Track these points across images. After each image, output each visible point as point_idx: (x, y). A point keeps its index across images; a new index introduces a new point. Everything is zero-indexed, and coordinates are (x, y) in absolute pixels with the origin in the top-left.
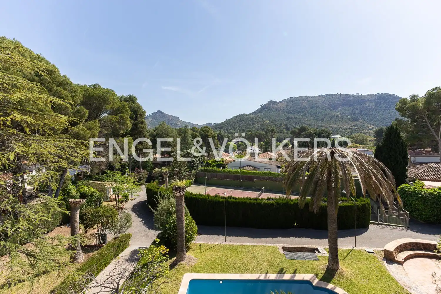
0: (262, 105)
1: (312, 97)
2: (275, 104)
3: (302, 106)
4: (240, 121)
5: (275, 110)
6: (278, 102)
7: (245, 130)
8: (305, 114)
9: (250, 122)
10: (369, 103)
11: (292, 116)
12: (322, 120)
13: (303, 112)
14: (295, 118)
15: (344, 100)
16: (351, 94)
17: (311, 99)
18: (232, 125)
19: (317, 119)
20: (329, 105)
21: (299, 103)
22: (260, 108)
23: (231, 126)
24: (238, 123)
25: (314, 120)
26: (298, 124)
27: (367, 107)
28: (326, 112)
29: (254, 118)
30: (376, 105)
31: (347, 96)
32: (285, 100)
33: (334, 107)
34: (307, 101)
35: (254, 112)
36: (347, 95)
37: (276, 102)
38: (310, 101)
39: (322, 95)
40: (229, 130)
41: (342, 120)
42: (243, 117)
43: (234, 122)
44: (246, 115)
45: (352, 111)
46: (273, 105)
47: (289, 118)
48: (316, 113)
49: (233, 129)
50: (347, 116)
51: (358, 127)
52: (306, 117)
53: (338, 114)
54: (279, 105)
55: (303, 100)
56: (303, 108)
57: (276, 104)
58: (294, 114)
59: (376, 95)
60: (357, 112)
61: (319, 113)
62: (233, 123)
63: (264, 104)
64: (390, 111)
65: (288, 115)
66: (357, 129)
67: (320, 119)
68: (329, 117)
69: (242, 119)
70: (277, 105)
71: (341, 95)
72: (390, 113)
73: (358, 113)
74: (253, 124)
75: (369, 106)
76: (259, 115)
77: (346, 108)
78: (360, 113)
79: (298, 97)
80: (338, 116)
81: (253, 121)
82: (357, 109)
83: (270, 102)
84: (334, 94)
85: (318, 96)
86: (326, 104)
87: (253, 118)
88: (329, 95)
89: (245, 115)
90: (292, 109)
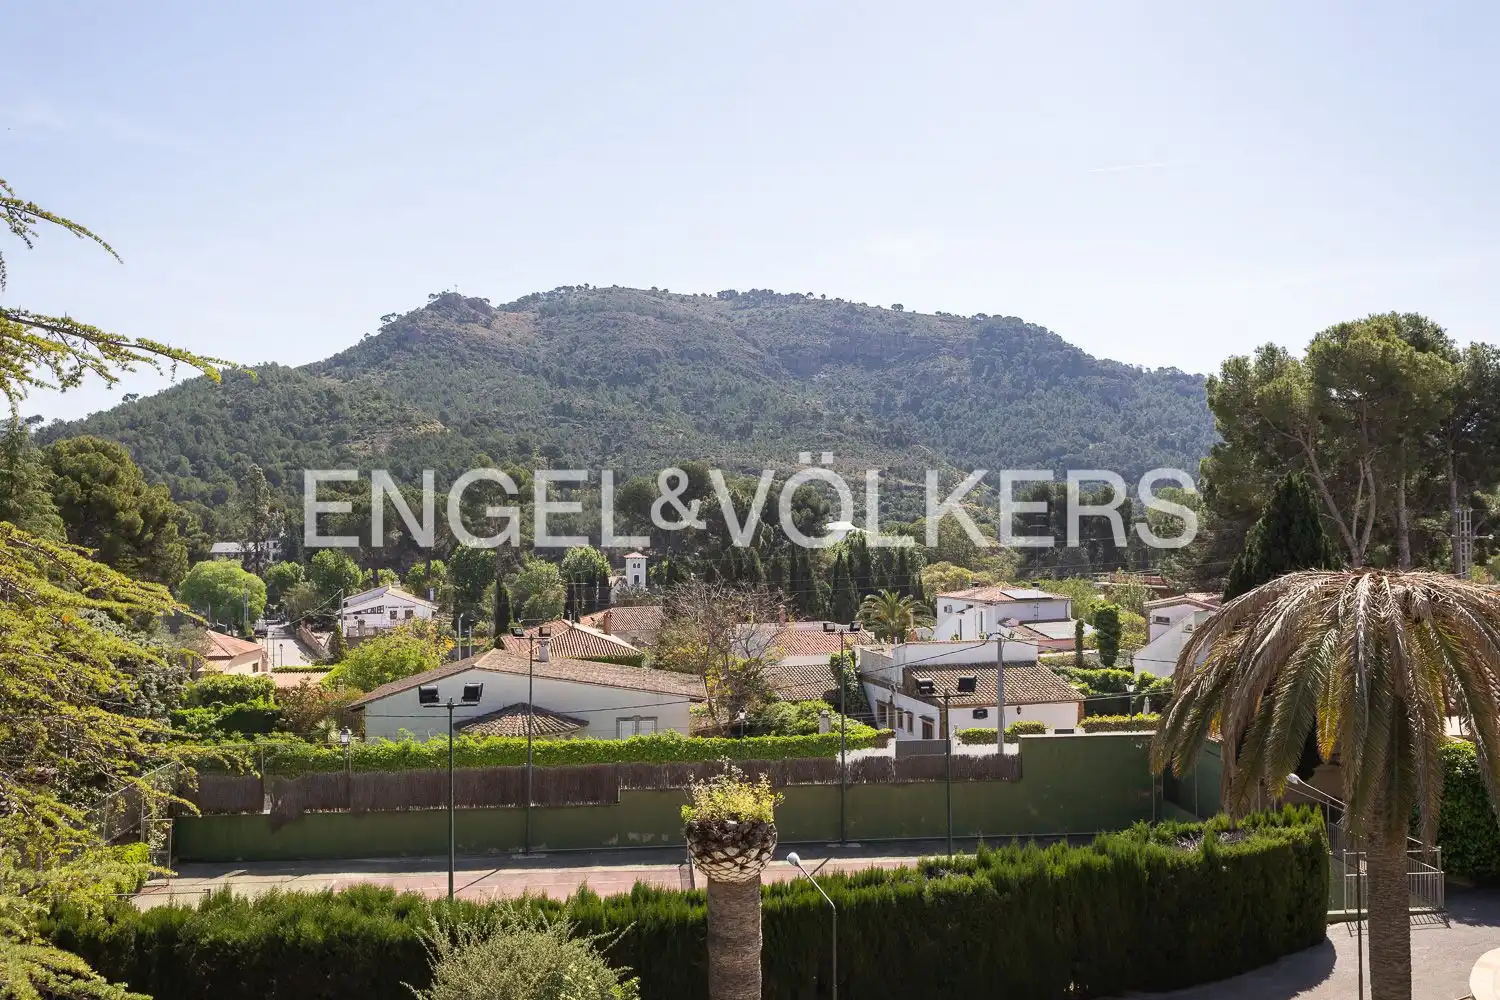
0: (393, 319)
1: (683, 299)
2: (475, 320)
3: (635, 344)
4: (243, 414)
5: (478, 355)
6: (494, 304)
7: (283, 474)
8: (653, 390)
9: (317, 421)
10: (945, 361)
11: (580, 401)
12: (744, 432)
13: (638, 379)
14: (597, 414)
15: (839, 333)
16: (872, 304)
17: (682, 310)
18: (179, 439)
19: (717, 427)
20: (770, 350)
21: (616, 325)
22: (375, 333)
23: (173, 445)
24: (225, 425)
25: (699, 428)
26: (619, 449)
27: (941, 377)
28: (759, 388)
29: (341, 400)
30: (976, 371)
31: (852, 313)
32: (535, 297)
33: (797, 364)
34: (662, 316)
35: (338, 360)
36: (851, 307)
37: (479, 305)
38: (677, 320)
39: (731, 295)
40: (158, 470)
41: (840, 438)
42: (263, 383)
43: (196, 420)
44: (286, 375)
45: (879, 394)
46: (460, 321)
47: (563, 411)
48: (711, 391)
49: (187, 465)
50: (860, 418)
51: (910, 479)
52: (659, 409)
53: (816, 402)
54: (497, 324)
55: (640, 312)
56: (641, 360)
57: (483, 317)
58: (593, 385)
59: (973, 321)
60: (901, 399)
61: (725, 392)
62: (183, 425)
63: (404, 314)
64: (1033, 406)
65: (560, 395)
66: (906, 488)
67: (732, 427)
68: (776, 417)
69: (252, 399)
70: (488, 326)
71: (823, 303)
72: (1030, 414)
73: (905, 407)
74: (340, 437)
75: (949, 373)
76: (375, 378)
77: (852, 373)
78: (913, 406)
79: (608, 291)
80: (817, 416)
81: (334, 417)
82: (899, 386)
83: (447, 303)
84: (793, 296)
85: (715, 295)
86: (756, 345)
87: (333, 398)
88: (768, 295)
89: (269, 374)
90: (581, 354)
